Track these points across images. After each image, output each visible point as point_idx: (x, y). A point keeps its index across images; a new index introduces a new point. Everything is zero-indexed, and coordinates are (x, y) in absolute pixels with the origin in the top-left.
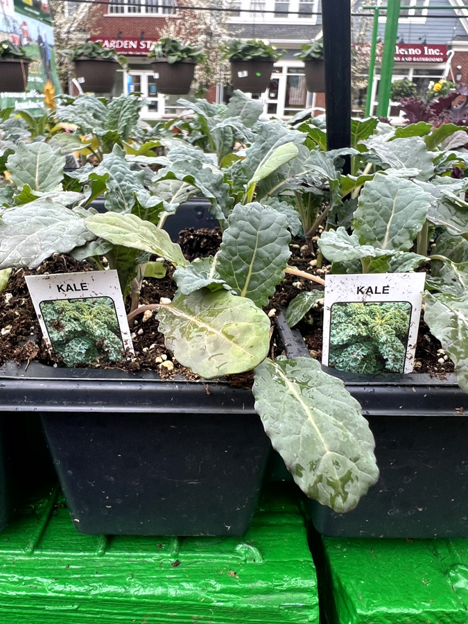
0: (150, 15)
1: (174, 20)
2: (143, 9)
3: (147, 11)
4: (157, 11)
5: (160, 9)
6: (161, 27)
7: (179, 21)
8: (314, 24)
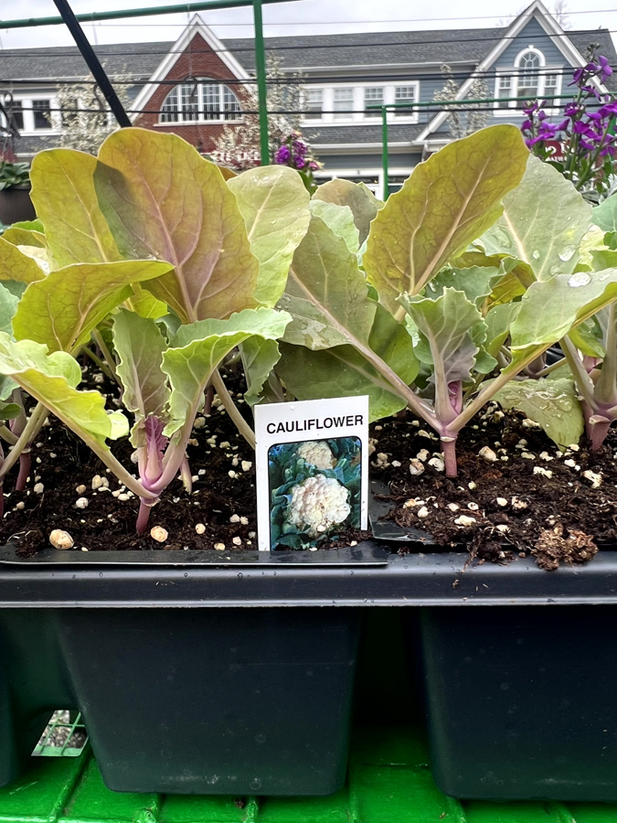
0: (209, 122)
1: (232, 126)
2: (201, 116)
3: (206, 118)
4: (218, 118)
5: (222, 116)
6: (217, 135)
7: (238, 128)
8: (416, 123)
